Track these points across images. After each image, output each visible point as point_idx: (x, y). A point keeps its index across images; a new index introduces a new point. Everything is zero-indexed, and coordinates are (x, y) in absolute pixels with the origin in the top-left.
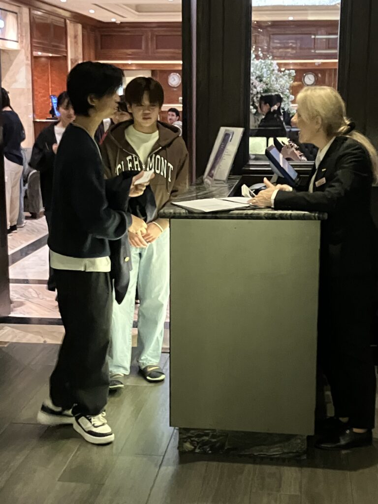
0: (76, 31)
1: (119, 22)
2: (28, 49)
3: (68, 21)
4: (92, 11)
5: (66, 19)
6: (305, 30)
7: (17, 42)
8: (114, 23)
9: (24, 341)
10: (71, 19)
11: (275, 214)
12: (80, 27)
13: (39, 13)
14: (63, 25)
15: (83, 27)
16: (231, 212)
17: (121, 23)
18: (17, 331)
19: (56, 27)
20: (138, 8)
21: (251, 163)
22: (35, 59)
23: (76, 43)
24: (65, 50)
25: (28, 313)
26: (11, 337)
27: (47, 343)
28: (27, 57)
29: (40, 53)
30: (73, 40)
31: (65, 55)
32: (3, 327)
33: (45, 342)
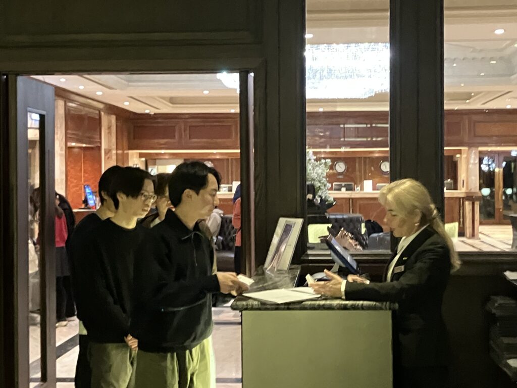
0: (110, 122)
1: (152, 113)
3: (102, 113)
4: (127, 103)
5: (101, 111)
6: (334, 120)
8: (148, 114)
10: (105, 111)
11: (346, 305)
12: (113, 118)
13: (74, 105)
14: (97, 117)
15: (117, 119)
16: (304, 303)
17: (155, 114)
19: (91, 119)
20: (172, 101)
21: (309, 252)
22: (69, 149)
23: (110, 133)
24: (99, 140)
28: (62, 148)
29: (73, 144)
30: (107, 131)
31: (99, 145)
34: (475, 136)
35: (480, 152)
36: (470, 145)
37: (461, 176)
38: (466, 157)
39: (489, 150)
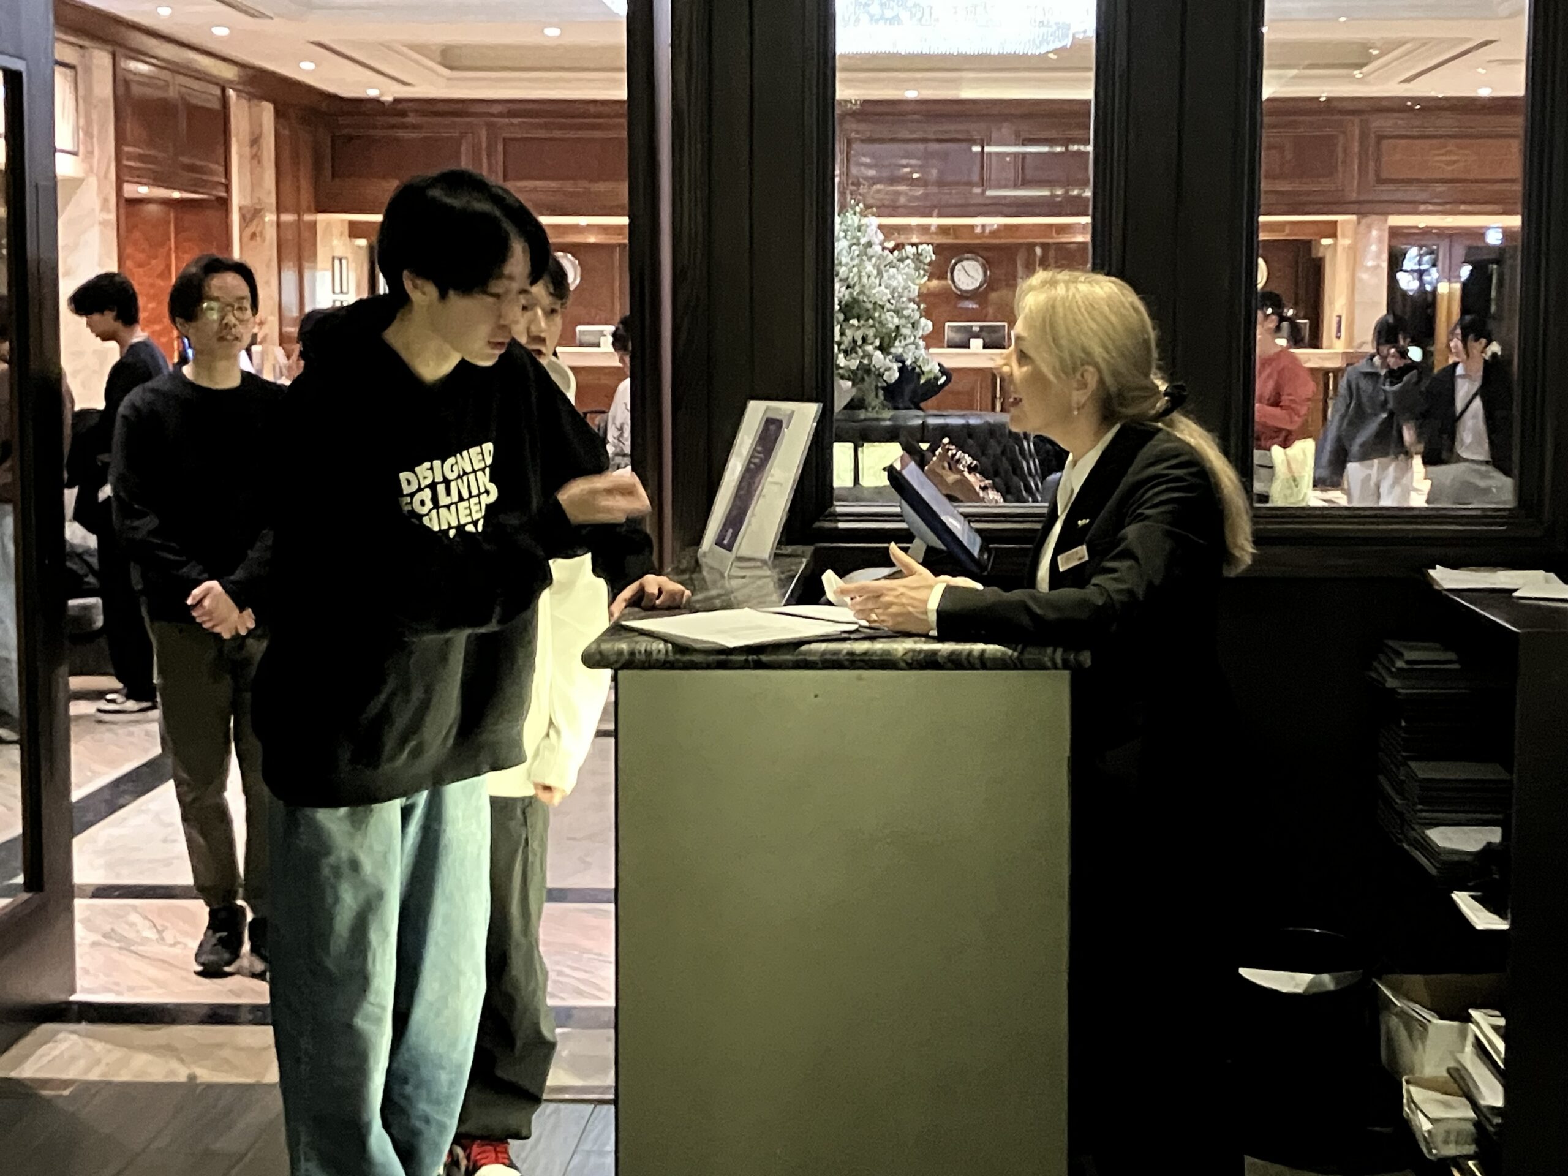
0: (256, 123)
1: (389, 99)
2: (106, 177)
3: (231, 92)
4: (307, 65)
5: (227, 86)
6: (952, 128)
7: (75, 154)
8: (376, 101)
9: (124, 1076)
10: (240, 87)
11: (935, 653)
12: (267, 110)
13: (143, 68)
14: (216, 105)
15: (278, 114)
17: (397, 101)
18: (99, 1047)
19: (195, 112)
20: (450, 58)
21: (841, 507)
22: (129, 206)
23: (256, 158)
24: (223, 181)
25: (131, 989)
26: (82, 1063)
27: (199, 1081)
28: (106, 200)
29: (143, 191)
30: (247, 150)
31: (224, 194)
32: (56, 1033)
33: (192, 1078)
34: (1380, 181)
35: (1395, 233)
36: (1363, 208)
37: (1332, 303)
38: (1350, 247)
39: (1421, 225)
